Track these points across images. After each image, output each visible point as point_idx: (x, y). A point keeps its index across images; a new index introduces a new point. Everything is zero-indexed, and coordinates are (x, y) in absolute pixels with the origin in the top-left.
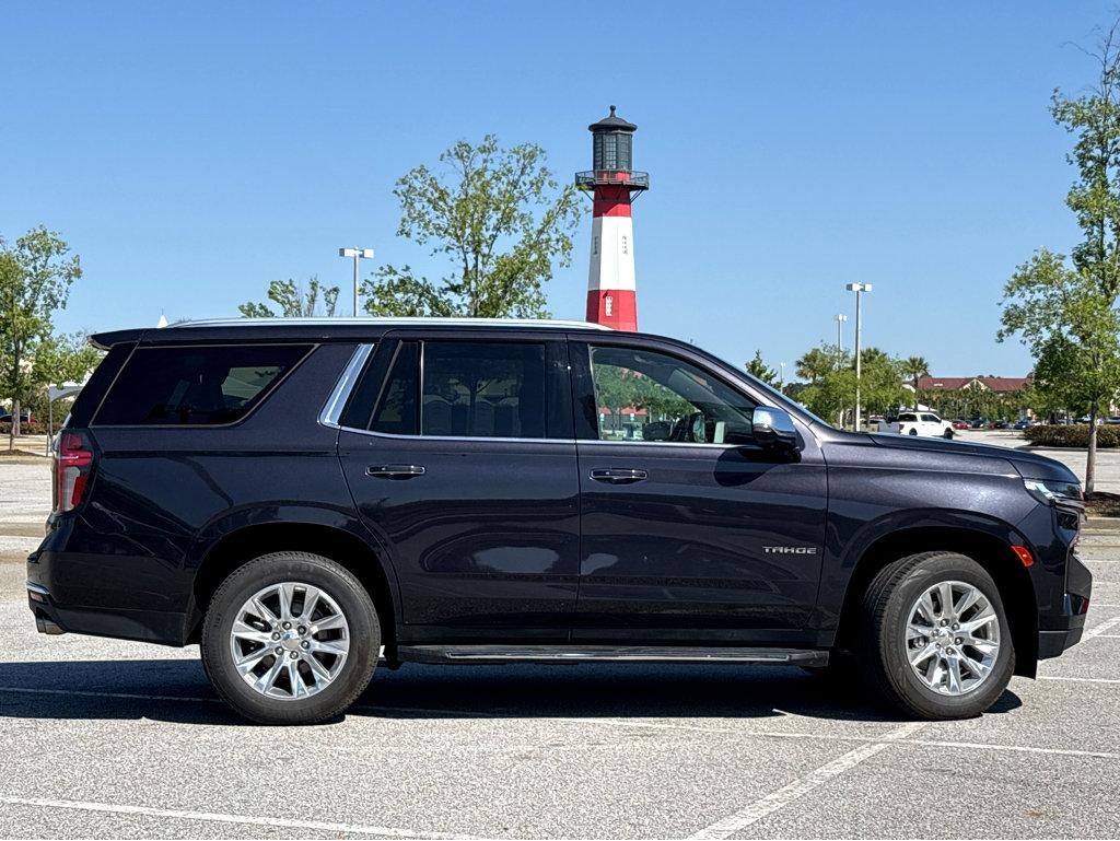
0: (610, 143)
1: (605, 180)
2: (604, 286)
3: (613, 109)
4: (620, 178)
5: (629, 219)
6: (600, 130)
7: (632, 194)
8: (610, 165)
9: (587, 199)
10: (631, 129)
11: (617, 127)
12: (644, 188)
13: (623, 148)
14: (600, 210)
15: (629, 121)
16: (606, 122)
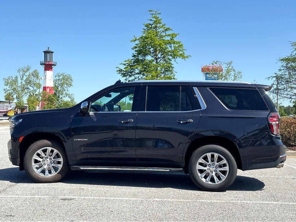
0: (48, 55)
1: (47, 63)
2: (47, 86)
3: (48, 48)
4: (50, 63)
5: (52, 72)
6: (46, 52)
7: (53, 66)
8: (48, 60)
9: (43, 67)
10: (52, 52)
11: (50, 52)
12: (56, 65)
13: (51, 57)
14: (46, 69)
15: (52, 51)
16: (47, 51)
